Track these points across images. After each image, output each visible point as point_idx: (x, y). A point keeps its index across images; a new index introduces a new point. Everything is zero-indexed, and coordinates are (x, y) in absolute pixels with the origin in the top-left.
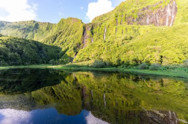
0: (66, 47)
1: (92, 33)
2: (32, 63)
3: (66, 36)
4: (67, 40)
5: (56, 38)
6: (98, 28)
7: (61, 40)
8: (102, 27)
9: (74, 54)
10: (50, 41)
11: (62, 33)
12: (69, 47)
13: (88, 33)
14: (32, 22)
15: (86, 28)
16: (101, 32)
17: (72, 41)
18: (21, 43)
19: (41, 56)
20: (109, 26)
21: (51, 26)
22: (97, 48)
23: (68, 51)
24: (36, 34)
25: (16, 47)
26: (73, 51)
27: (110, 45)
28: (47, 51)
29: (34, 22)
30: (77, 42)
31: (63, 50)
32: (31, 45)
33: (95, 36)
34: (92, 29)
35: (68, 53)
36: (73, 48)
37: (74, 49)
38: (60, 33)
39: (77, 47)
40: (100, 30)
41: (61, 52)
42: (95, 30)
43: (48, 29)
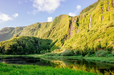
0: (56, 40)
1: (78, 25)
2: (30, 53)
3: (57, 30)
4: (57, 34)
5: (50, 33)
6: (84, 19)
7: (53, 34)
8: (87, 18)
9: (61, 45)
10: (46, 35)
11: (54, 28)
12: (58, 39)
13: (74, 25)
14: (37, 24)
15: (72, 21)
16: (86, 22)
17: (61, 34)
18: (25, 40)
19: (36, 48)
20: (94, 16)
21: (49, 24)
22: (79, 38)
23: (57, 42)
24: (39, 32)
25: (22, 42)
26: (60, 43)
27: (93, 33)
28: (41, 44)
29: (38, 23)
30: (64, 34)
31: (53, 42)
32: (31, 41)
33: (80, 27)
34: (78, 21)
35: (56, 44)
36: (60, 39)
37: (62, 40)
38: (53, 29)
39: (64, 38)
40: (85, 20)
41: (51, 44)
42: (80, 22)
43: (47, 27)
